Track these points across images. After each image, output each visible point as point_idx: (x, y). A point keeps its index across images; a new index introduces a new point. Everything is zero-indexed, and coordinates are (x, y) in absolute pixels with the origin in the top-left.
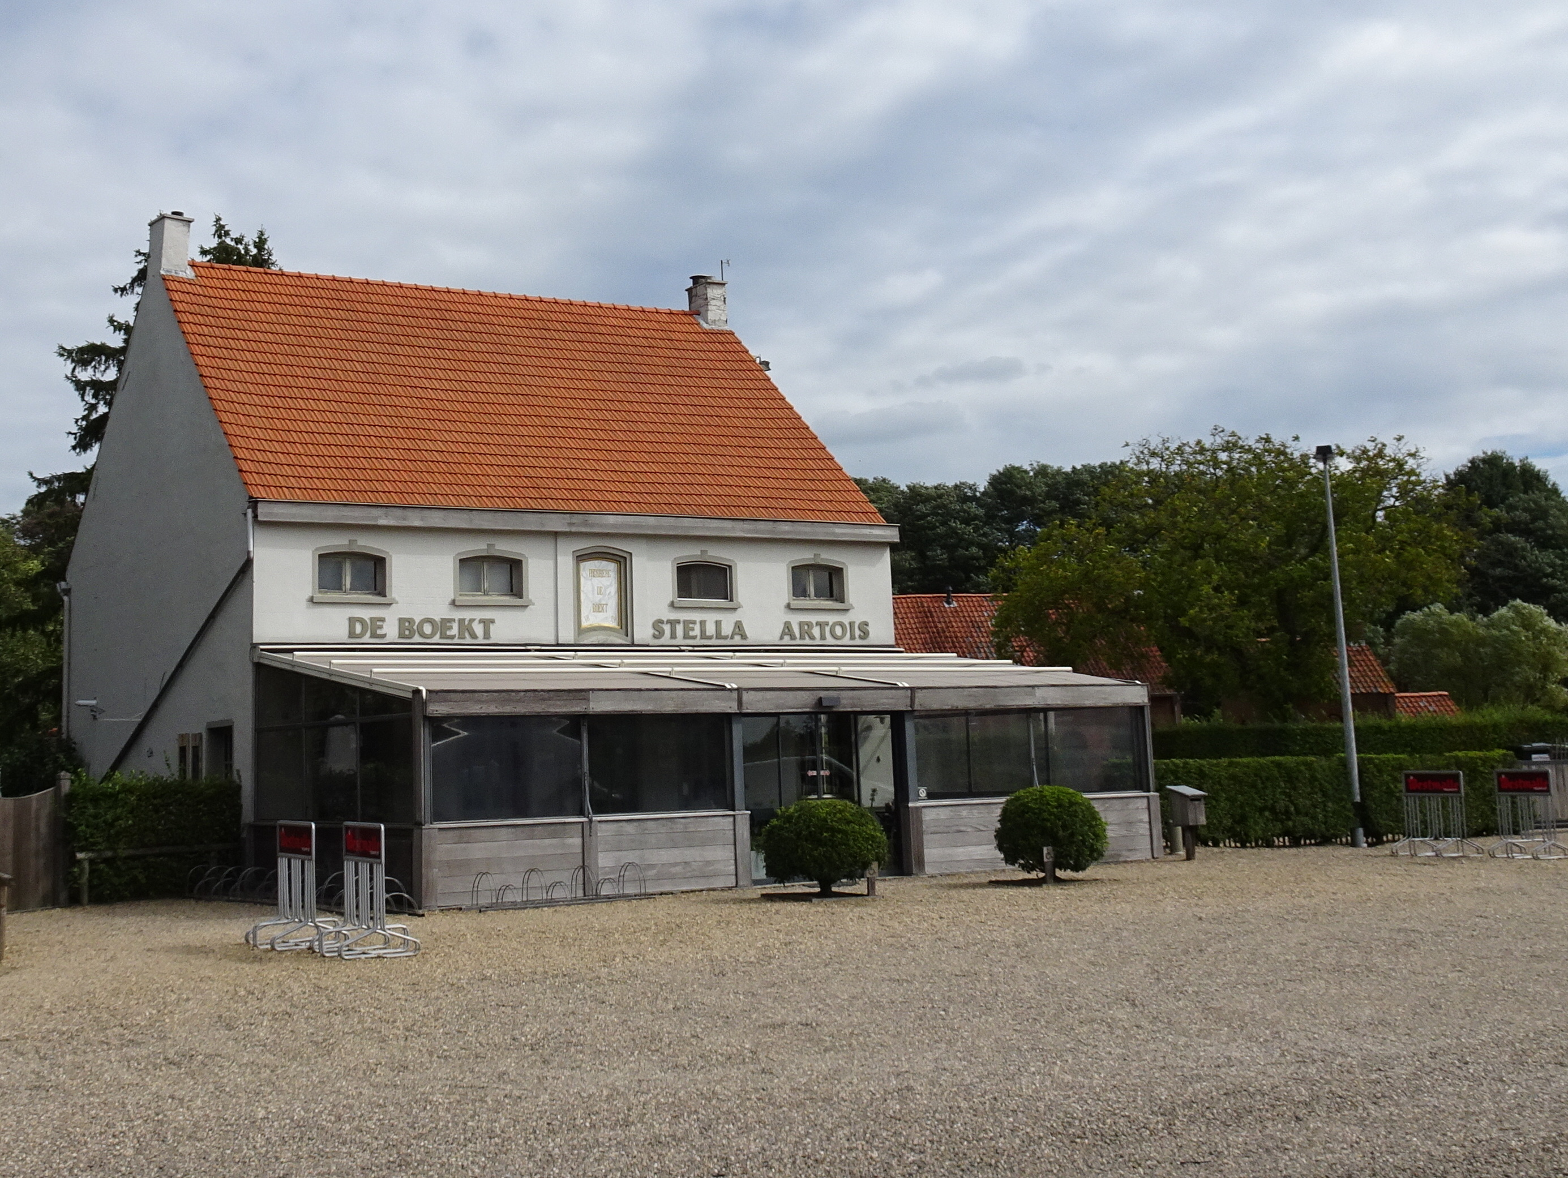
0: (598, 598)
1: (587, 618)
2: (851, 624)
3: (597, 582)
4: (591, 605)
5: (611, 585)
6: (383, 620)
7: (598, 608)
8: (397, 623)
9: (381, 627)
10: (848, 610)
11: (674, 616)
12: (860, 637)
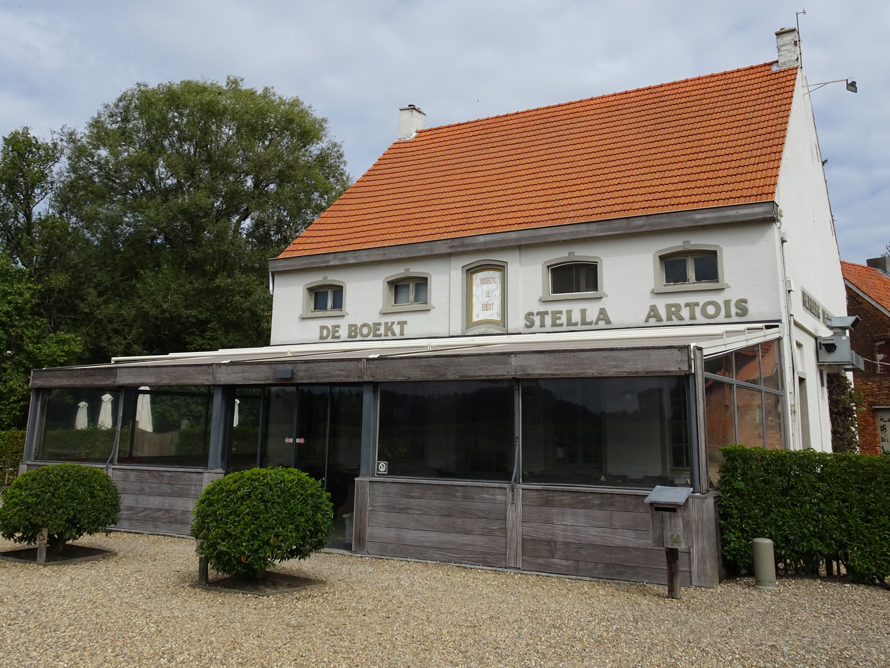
0: (486, 300)
1: (478, 315)
2: (727, 303)
3: (486, 287)
4: (481, 305)
5: (496, 289)
6: (338, 326)
7: (486, 307)
8: (347, 328)
9: (337, 331)
10: (723, 289)
11: (543, 308)
12: (737, 315)
